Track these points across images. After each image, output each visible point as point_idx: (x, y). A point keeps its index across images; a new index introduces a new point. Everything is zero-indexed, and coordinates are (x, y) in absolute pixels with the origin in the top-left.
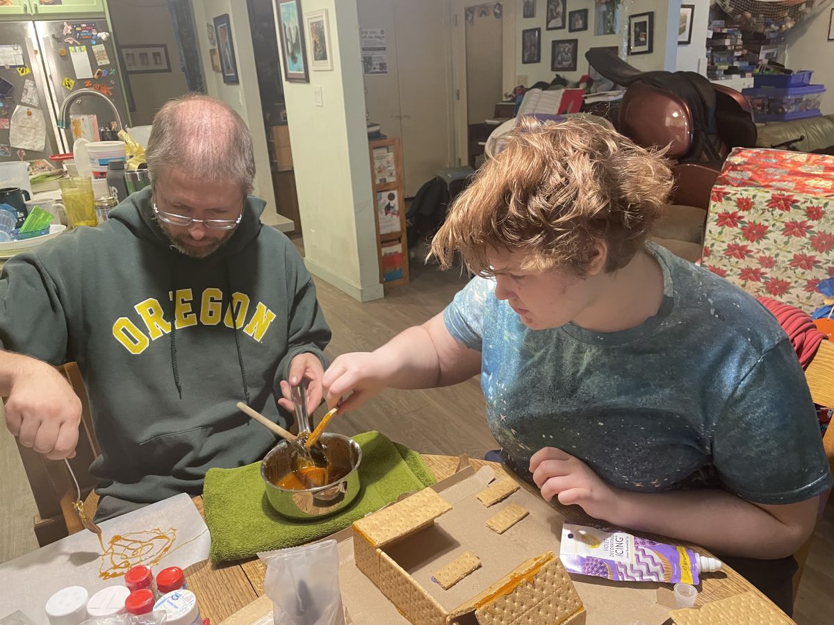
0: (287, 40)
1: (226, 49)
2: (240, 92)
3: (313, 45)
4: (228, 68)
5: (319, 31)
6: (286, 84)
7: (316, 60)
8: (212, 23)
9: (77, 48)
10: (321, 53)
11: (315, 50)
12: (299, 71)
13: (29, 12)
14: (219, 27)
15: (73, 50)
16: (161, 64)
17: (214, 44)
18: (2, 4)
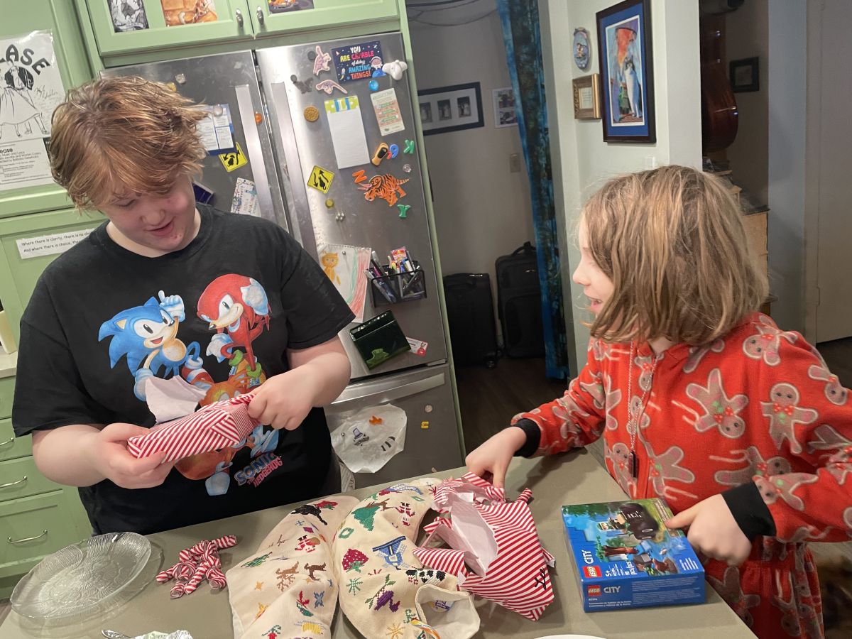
4: (625, 111)
9: (340, 101)
13: (248, 31)
14: (610, 30)
15: (333, 106)
16: (470, 115)
17: (587, 67)
18: (196, 21)
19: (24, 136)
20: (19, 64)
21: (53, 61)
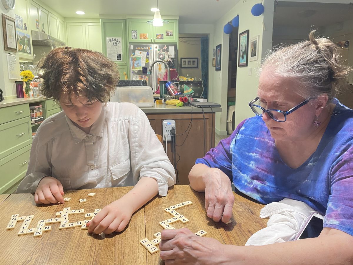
0: (241, 51)
1: (219, 58)
2: (220, 73)
3: (251, 51)
4: (218, 65)
5: (254, 45)
6: (238, 68)
7: (251, 57)
8: (215, 49)
10: (254, 53)
11: (252, 53)
12: (244, 62)
13: (152, 41)
14: (217, 49)
16: (195, 65)
17: (214, 56)
18: (145, 39)
19: (114, 53)
20: (116, 41)
21: (121, 42)
